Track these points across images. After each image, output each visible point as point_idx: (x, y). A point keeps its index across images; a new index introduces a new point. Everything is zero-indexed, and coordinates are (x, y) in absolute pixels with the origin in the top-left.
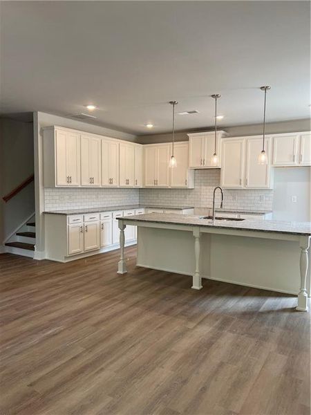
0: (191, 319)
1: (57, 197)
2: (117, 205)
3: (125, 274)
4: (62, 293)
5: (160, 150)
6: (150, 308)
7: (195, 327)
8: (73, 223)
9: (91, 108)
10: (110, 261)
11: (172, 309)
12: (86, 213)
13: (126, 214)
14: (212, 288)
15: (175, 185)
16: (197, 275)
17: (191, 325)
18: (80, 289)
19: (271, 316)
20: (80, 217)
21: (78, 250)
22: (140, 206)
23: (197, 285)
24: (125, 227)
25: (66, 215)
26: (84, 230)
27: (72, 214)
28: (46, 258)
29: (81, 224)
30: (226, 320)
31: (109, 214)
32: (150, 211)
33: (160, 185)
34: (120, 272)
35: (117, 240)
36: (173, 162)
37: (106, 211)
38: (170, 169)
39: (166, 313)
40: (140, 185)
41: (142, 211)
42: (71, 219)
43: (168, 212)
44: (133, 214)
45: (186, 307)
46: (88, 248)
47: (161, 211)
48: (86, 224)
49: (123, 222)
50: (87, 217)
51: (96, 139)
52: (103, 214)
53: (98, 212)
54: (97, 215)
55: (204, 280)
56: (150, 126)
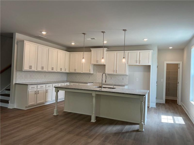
0: (90, 137)
1: (24, 76)
2: (56, 81)
3: (57, 115)
4: (22, 126)
5: (78, 55)
6: (69, 133)
7: (92, 141)
8: (31, 89)
9: (44, 33)
10: (50, 109)
11: (81, 132)
12: (39, 84)
13: (59, 85)
14: (101, 121)
15: (84, 71)
16: (94, 115)
17: (90, 140)
18: (33, 124)
19: (128, 134)
20: (35, 86)
21: (33, 103)
22: (67, 81)
23: (93, 120)
24: (58, 91)
25: (27, 85)
26: (37, 93)
27: (31, 85)
28: (15, 107)
29: (35, 90)
30: (107, 137)
31: (51, 85)
32: (72, 84)
33: (77, 71)
34: (55, 114)
35: (54, 98)
36: (84, 61)
37: (49, 83)
38: (82, 63)
39: (78, 135)
40: (67, 71)
41: (68, 84)
42: (30, 87)
43: (80, 84)
44: (63, 85)
45: (88, 131)
46: (38, 102)
47: (78, 84)
48: (38, 90)
49: (58, 89)
50: (39, 86)
51: (46, 48)
52: (47, 85)
53: (45, 84)
54: (44, 86)
55: (97, 118)
56: (73, 44)
